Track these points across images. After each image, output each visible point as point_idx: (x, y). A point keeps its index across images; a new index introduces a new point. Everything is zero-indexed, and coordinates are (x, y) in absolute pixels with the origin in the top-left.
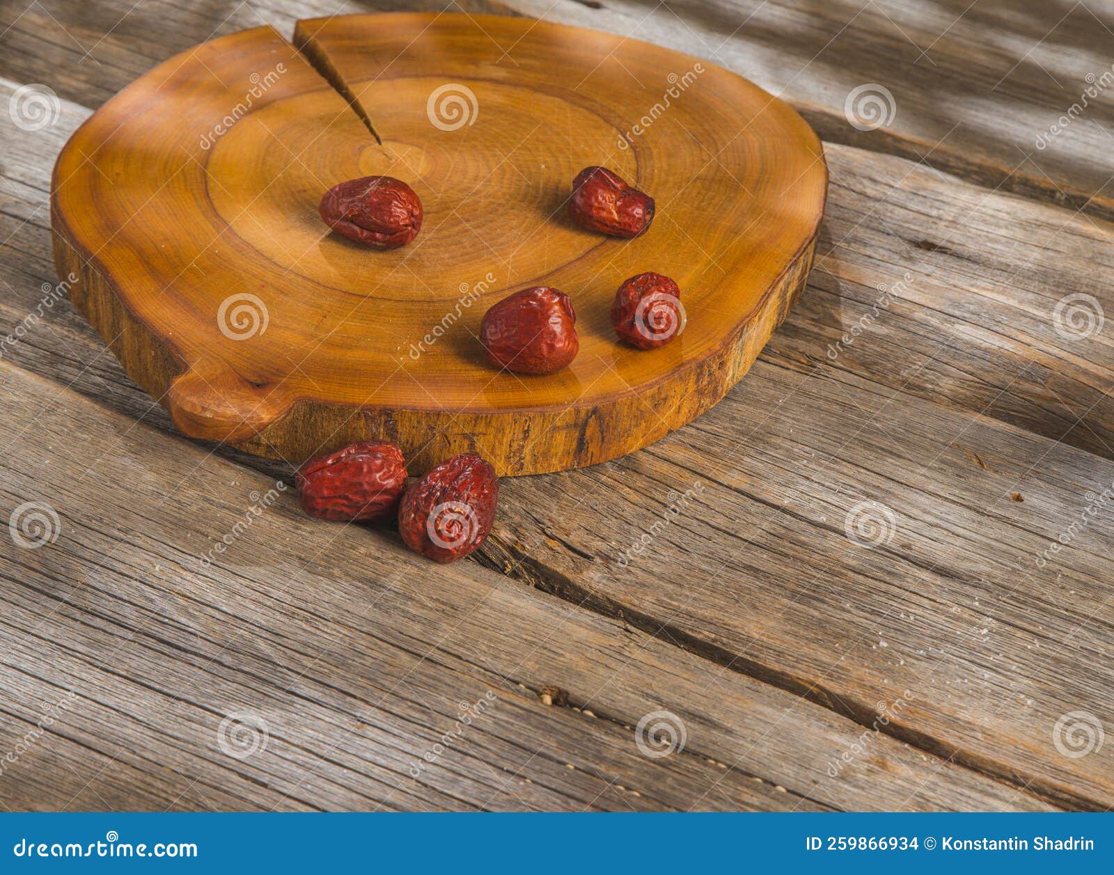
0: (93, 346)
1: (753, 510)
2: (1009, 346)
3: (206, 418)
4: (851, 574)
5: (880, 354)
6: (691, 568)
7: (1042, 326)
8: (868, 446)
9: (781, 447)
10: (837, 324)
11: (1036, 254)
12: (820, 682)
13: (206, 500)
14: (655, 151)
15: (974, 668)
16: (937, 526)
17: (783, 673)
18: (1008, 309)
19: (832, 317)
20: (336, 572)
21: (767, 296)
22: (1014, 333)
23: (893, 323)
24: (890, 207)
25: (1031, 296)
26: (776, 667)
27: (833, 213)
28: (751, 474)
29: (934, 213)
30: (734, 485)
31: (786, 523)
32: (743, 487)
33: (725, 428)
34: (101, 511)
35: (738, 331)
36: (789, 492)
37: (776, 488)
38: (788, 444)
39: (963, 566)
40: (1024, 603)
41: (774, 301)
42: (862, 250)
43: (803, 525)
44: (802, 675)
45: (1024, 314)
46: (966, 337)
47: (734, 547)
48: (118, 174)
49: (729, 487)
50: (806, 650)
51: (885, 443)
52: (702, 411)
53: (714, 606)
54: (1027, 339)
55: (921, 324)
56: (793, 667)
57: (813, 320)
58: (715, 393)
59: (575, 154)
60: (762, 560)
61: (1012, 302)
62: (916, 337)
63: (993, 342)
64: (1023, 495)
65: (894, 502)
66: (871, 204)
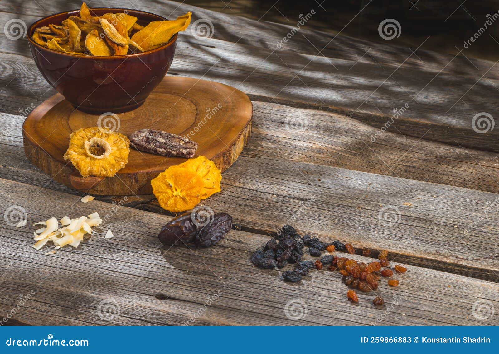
0: (42, 174)
1: (245, 191)
2: (311, 145)
3: (82, 182)
4: (275, 203)
5: (275, 153)
6: (230, 207)
7: (320, 139)
8: (276, 173)
9: (250, 176)
10: (261, 146)
11: (316, 122)
12: (271, 230)
13: (84, 208)
14: (201, 104)
15: (313, 220)
16: (298, 189)
17: (260, 230)
18: (310, 136)
19: (259, 144)
20: (126, 220)
21: (240, 136)
22: (312, 142)
23: (277, 143)
24: (272, 115)
25: (316, 132)
26: (258, 228)
27: (255, 118)
28: (243, 183)
29: (285, 115)
30: (238, 186)
31: (255, 193)
32: (241, 186)
33: (233, 173)
34: (53, 214)
35: (233, 145)
36: (254, 186)
37: (251, 185)
38: (252, 175)
39: (307, 197)
40: (325, 204)
41: (242, 136)
42: (266, 126)
43: (260, 193)
44: (265, 229)
45: (315, 137)
46: (299, 145)
47: (241, 200)
48: (42, 127)
49: (237, 187)
50: (265, 222)
51: (280, 171)
52: (226, 169)
53: (238, 215)
54: (317, 143)
55: (285, 143)
56: (262, 227)
57: (254, 146)
58: (229, 164)
59: (177, 107)
60: (250, 203)
61: (310, 134)
62: (285, 147)
63: (307, 145)
64: (321, 179)
65: (285, 185)
66: (266, 115)
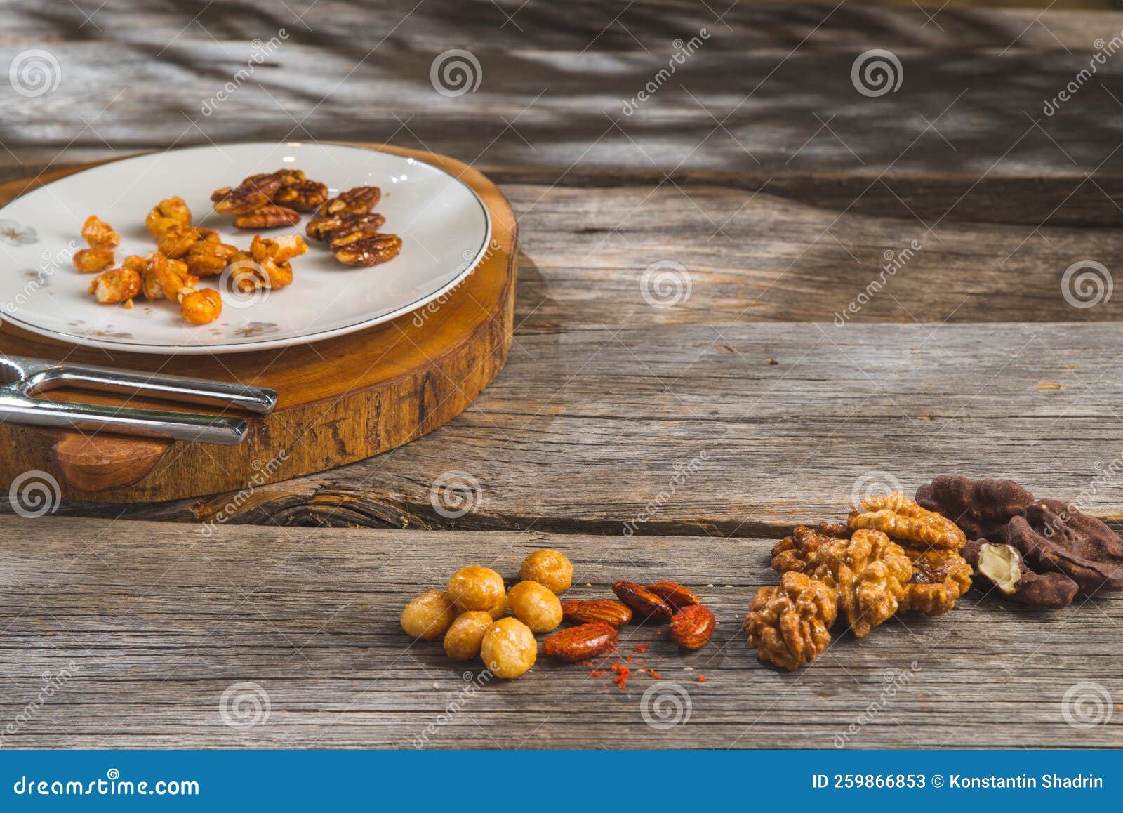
1: (580, 424)
4: (684, 441)
6: (559, 474)
7: (712, 258)
8: (638, 363)
9: (572, 381)
10: (551, 302)
11: (675, 216)
12: (708, 517)
15: (819, 470)
16: (727, 394)
17: (674, 522)
18: (679, 253)
19: (546, 297)
22: (694, 268)
23: (597, 288)
24: (544, 215)
25: (690, 242)
26: (668, 519)
28: (562, 403)
30: (554, 413)
31: (612, 425)
32: (561, 412)
33: (520, 381)
36: (601, 405)
37: (590, 406)
38: (576, 378)
39: (765, 413)
40: (825, 421)
42: (542, 245)
43: (626, 422)
44: (691, 517)
45: (694, 254)
47: (582, 451)
49: (551, 416)
50: (685, 497)
51: (650, 357)
53: (594, 492)
54: (708, 269)
55: (619, 282)
56: (681, 513)
61: (681, 249)
62: (621, 293)
64: (776, 360)
